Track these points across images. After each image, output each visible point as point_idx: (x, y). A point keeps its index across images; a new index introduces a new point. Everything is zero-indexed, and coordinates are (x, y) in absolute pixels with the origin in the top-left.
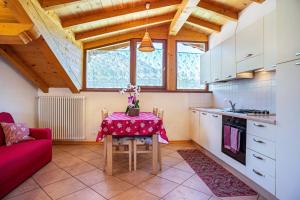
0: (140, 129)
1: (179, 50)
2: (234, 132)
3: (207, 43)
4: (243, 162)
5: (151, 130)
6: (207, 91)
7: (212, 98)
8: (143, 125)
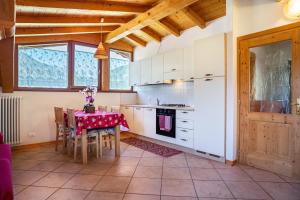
0: (108, 122)
1: (111, 56)
2: (168, 119)
3: (132, 53)
4: (174, 136)
5: (116, 121)
6: (132, 91)
7: (137, 97)
8: (110, 119)
